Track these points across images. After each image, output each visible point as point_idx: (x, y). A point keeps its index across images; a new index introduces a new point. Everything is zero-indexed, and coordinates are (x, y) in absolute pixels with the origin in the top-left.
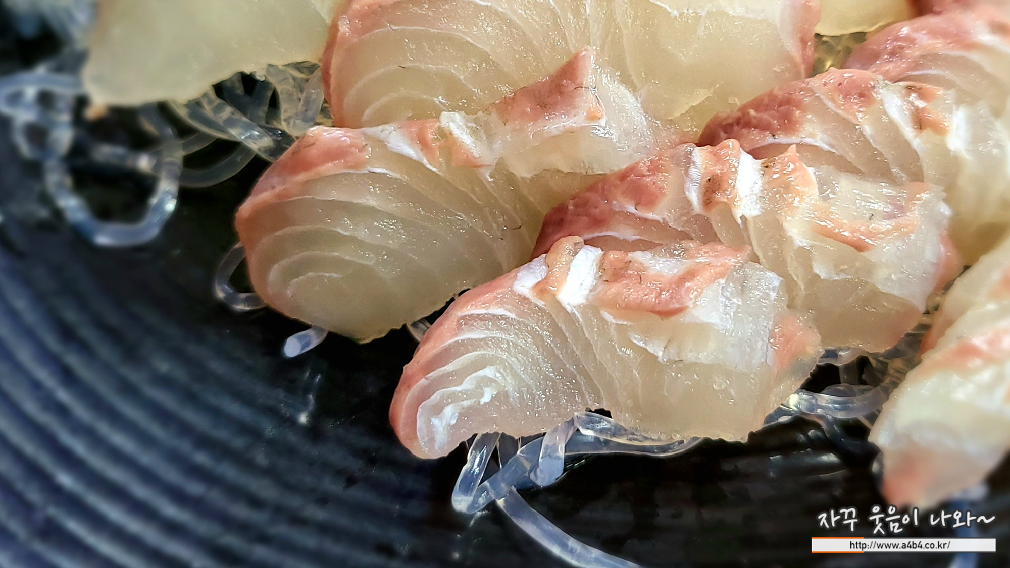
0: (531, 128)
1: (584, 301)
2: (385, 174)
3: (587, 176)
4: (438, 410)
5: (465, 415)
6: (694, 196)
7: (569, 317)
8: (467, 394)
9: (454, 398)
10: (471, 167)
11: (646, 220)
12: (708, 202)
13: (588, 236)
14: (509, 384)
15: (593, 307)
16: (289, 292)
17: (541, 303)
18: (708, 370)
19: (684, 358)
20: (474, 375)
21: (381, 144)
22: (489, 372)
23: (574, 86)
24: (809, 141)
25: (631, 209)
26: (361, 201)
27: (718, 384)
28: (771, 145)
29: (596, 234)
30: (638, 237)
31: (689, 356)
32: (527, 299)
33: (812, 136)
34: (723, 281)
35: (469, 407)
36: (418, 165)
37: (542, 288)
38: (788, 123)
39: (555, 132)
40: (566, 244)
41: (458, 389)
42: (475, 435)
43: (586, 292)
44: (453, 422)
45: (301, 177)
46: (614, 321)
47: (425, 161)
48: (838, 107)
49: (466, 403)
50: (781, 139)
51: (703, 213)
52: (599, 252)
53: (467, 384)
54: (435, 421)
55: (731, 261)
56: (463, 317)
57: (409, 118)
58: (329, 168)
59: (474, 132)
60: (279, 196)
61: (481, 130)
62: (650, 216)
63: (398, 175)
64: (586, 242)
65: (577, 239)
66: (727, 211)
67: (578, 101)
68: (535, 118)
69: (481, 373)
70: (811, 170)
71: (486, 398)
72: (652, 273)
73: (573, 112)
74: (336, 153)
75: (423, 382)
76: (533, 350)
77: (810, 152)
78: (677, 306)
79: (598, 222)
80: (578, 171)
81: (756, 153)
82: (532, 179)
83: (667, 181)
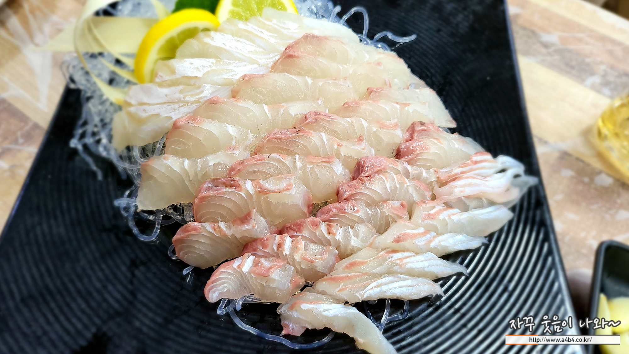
0: (239, 227)
1: (248, 271)
2: (206, 235)
3: (253, 238)
4: (214, 292)
5: (220, 294)
6: (275, 248)
7: (245, 274)
8: (221, 289)
9: (218, 290)
10: (225, 235)
11: (265, 251)
12: (278, 250)
13: (252, 253)
14: (230, 287)
15: (250, 272)
16: (185, 258)
17: (239, 270)
18: (275, 288)
19: (270, 285)
20: (223, 285)
21: (205, 228)
22: (226, 285)
23: (250, 218)
24: (304, 235)
25: (262, 249)
26: (200, 240)
27: (277, 291)
28: (296, 235)
29: (254, 253)
30: (263, 255)
31: (271, 285)
32: (235, 269)
33: (305, 234)
34: (280, 269)
35: (221, 292)
36: (213, 234)
37: (239, 266)
38: (300, 230)
39: (244, 230)
40: (247, 254)
41: (219, 288)
42: (222, 299)
43: (249, 268)
44: (218, 295)
45: (187, 234)
46: (254, 276)
47: (215, 233)
48: (311, 228)
49: (220, 291)
50: (298, 234)
51: (277, 252)
52: (254, 257)
53: (221, 287)
54: (214, 295)
55: (282, 264)
56: (221, 272)
57: (212, 222)
58: (193, 232)
59: (226, 227)
60: (182, 237)
61: (229, 227)
62: (266, 251)
63: (209, 235)
64: (252, 255)
65: (250, 254)
66: (282, 252)
67: (250, 222)
68: (240, 225)
69: (224, 285)
70: (303, 242)
71: (225, 291)
72: (264, 265)
73: (249, 225)
74: (195, 229)
75: (211, 285)
76: (236, 280)
77: (304, 238)
78: (267, 275)
79: (255, 250)
80: (251, 237)
81: (291, 237)
82: (240, 238)
83: (270, 242)
